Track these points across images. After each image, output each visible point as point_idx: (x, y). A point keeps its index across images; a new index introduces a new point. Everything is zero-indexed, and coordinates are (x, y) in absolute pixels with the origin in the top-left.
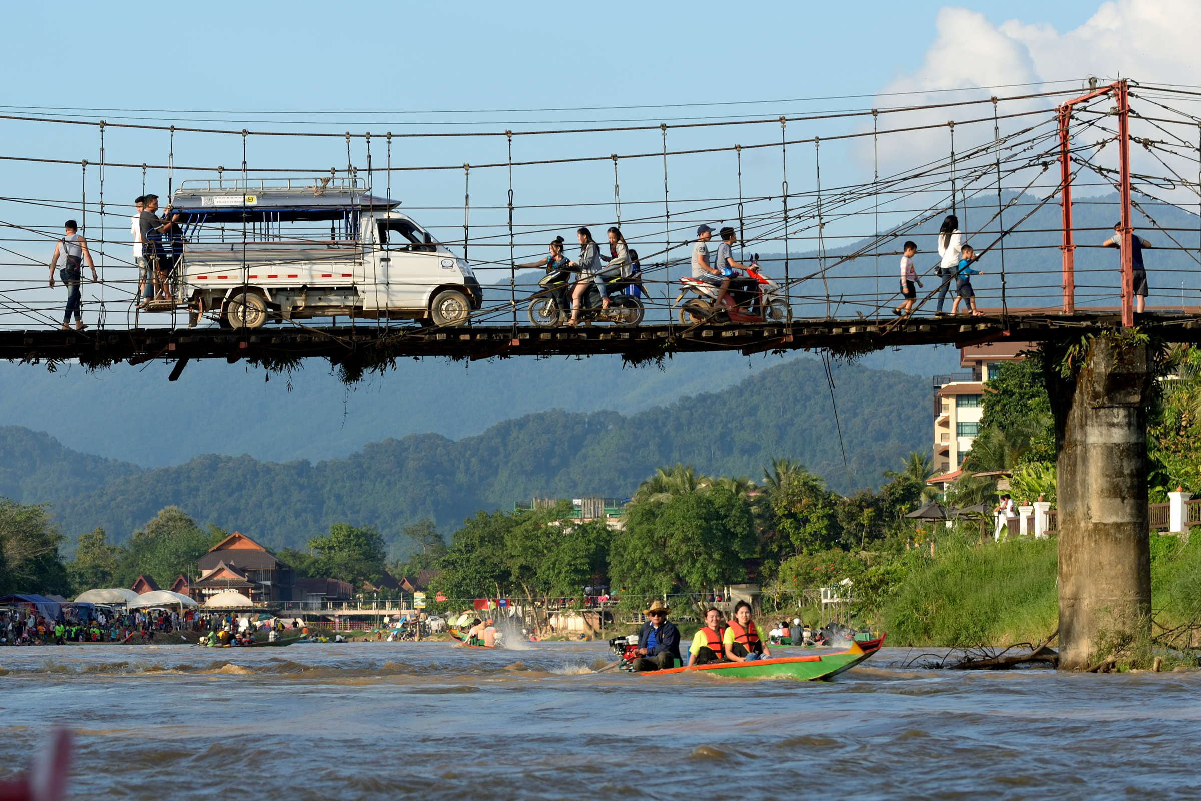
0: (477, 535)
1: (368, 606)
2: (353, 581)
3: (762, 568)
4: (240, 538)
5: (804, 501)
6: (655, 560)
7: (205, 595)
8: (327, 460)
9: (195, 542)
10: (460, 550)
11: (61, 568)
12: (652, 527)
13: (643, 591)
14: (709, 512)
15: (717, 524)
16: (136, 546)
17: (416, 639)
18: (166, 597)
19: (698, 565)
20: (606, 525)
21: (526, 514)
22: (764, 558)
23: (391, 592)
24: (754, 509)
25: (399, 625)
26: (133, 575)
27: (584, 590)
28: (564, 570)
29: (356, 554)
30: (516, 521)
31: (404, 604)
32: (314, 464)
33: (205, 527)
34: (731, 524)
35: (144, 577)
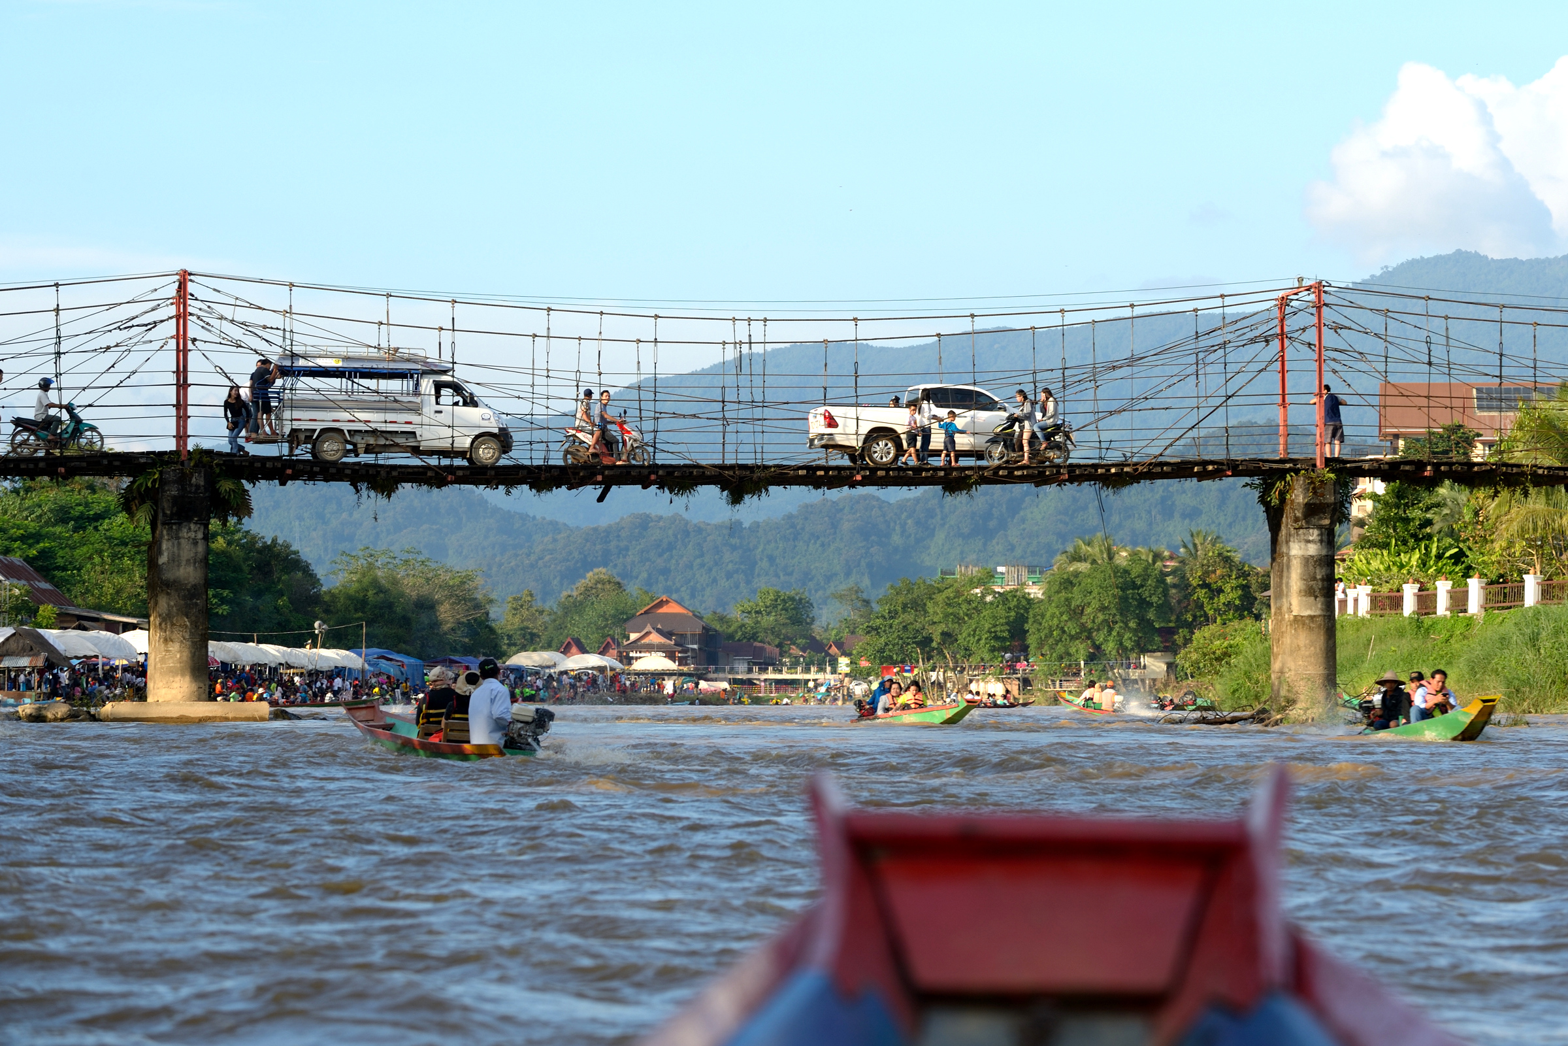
0: (899, 602)
1: (793, 671)
2: (780, 646)
3: (1176, 637)
4: (667, 602)
5: (1218, 572)
6: (1072, 628)
7: (632, 658)
8: (761, 520)
9: (623, 605)
10: (883, 617)
11: (492, 630)
12: (1070, 595)
13: (1061, 658)
14: (1125, 583)
15: (1133, 594)
16: (564, 608)
17: (840, 703)
18: (593, 660)
19: (1114, 633)
20: (1025, 593)
21: (949, 581)
22: (1178, 627)
23: (818, 657)
24: (1169, 580)
25: (823, 689)
26: (561, 637)
27: (1003, 657)
28: (984, 637)
29: (783, 619)
30: (938, 589)
31: (828, 669)
32: (746, 525)
33: (633, 589)
34: (1147, 594)
35: (573, 639)
